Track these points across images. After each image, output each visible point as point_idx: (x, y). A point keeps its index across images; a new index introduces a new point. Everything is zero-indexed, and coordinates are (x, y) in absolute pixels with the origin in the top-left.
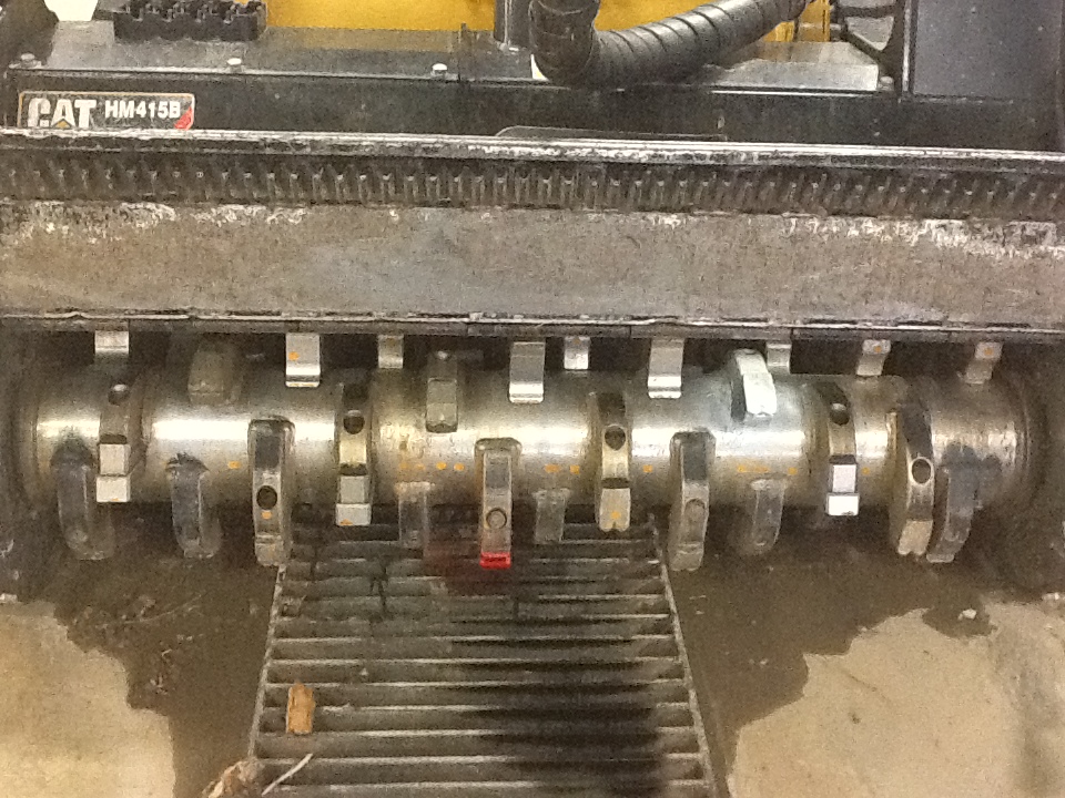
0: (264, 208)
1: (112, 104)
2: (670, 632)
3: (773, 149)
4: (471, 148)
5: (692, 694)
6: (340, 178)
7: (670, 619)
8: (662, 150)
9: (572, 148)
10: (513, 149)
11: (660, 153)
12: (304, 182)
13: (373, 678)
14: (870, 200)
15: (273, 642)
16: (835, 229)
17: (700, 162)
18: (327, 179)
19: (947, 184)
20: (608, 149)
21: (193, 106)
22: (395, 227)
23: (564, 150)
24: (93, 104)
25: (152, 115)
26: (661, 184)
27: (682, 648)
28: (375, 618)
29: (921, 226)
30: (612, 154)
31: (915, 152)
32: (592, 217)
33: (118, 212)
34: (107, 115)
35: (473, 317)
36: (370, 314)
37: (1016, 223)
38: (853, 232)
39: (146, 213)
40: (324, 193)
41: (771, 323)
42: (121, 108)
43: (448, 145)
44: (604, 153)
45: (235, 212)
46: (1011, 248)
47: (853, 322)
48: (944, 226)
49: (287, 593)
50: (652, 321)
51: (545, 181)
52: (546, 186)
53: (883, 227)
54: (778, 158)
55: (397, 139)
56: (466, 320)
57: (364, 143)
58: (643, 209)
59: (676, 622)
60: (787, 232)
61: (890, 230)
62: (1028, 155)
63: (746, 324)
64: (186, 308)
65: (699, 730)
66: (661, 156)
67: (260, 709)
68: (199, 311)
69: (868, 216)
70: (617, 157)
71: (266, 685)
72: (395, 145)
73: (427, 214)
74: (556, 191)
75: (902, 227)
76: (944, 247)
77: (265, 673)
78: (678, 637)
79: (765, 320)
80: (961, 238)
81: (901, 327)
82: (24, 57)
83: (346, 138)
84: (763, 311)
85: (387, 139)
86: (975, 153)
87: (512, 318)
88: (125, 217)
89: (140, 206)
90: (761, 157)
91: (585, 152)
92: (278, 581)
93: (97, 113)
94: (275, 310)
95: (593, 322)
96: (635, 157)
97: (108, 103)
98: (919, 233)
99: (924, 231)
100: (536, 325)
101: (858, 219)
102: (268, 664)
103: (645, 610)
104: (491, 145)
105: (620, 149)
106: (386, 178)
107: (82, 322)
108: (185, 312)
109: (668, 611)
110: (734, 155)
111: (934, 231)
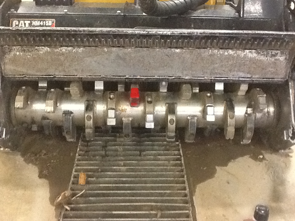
0: (72, 48)
1: (34, 22)
2: (181, 160)
3: (203, 31)
4: (124, 31)
5: (185, 176)
6: (91, 40)
7: (181, 158)
8: (174, 32)
9: (150, 31)
10: (135, 32)
11: (173, 32)
12: (82, 41)
13: (102, 171)
14: (230, 45)
15: (76, 162)
16: (221, 53)
17: (184, 35)
18: (88, 40)
19: (250, 40)
20: (160, 31)
21: (55, 22)
22: (106, 53)
23: (148, 31)
24: (29, 22)
25: (44, 25)
26: (174, 41)
27: (183, 165)
28: (103, 156)
30: (161, 33)
31: (241, 32)
32: (157, 50)
33: (35, 49)
34: (33, 25)
35: (127, 77)
36: (100, 76)
37: (270, 51)
38: (226, 53)
39: (42, 50)
40: (87, 44)
41: (205, 78)
42: (36, 23)
43: (119, 31)
44: (159, 33)
45: (65, 49)
46: (269, 58)
47: (227, 78)
48: (250, 52)
49: (80, 150)
50: (174, 77)
51: (144, 40)
52: (144, 42)
53: (234, 52)
54: (204, 33)
55: (105, 29)
56: (125, 77)
57: (97, 30)
58: (170, 48)
59: (182, 158)
60: (209, 54)
61: (236, 53)
62: (271, 32)
63: (199, 78)
64: (53, 74)
65: (186, 185)
66: (174, 33)
67: (72, 179)
68: (56, 75)
69: (230, 49)
71: (74, 173)
72: (105, 31)
73: (114, 49)
74: (147, 43)
75: (239, 52)
76: (251, 57)
77: (74, 170)
78: (183, 162)
79: (204, 77)
80: (255, 55)
81: (240, 79)
82: (12, 10)
83: (92, 29)
84: (203, 75)
85: (103, 29)
86: (257, 32)
87: (137, 77)
88: (37, 50)
89: (40, 47)
90: (200, 33)
91: (154, 32)
92: (78, 147)
94: (76, 75)
95: (159, 78)
96: (167, 34)
97: (33, 22)
99: (245, 53)
100: (143, 78)
101: (227, 50)
102: (75, 168)
103: (175, 155)
104: (130, 31)
105: (163, 31)
106: (103, 40)
107: (26, 78)
108: (53, 75)
109: (181, 155)
110: (193, 33)
111: (248, 53)
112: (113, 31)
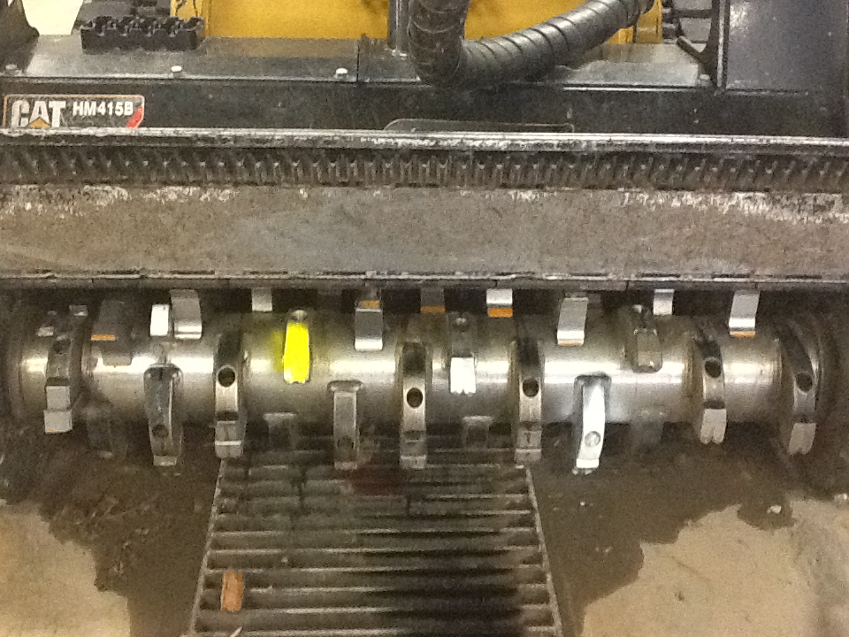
0: (199, 188)
1: (78, 104)
2: (532, 525)
3: (608, 138)
4: (363, 140)
5: (549, 577)
6: (258, 165)
7: (532, 514)
8: (517, 140)
9: (446, 139)
10: (397, 140)
11: (516, 142)
12: (230, 168)
13: (293, 564)
14: (689, 178)
15: (213, 534)
16: (661, 201)
17: (549, 150)
18: (248, 165)
19: (752, 163)
20: (474, 140)
21: (143, 105)
22: (304, 203)
23: (438, 140)
24: (63, 105)
25: (111, 113)
26: (518, 167)
27: (542, 539)
28: (294, 513)
29: (731, 198)
30: (477, 144)
31: (724, 139)
32: (464, 193)
33: (82, 192)
34: (75, 113)
35: (369, 275)
36: (285, 273)
37: (810, 195)
38: (676, 203)
39: (105, 194)
40: (246, 177)
41: (610, 277)
42: (86, 108)
43: (344, 137)
44: (471, 143)
45: (176, 192)
46: (805, 215)
47: (678, 276)
48: (750, 198)
49: (224, 494)
50: (514, 276)
51: (424, 166)
52: (424, 170)
53: (700, 199)
54: (611, 145)
55: (302, 134)
56: (363, 277)
57: (277, 138)
58: (504, 186)
59: (537, 516)
60: (622, 204)
61: (706, 202)
62: (816, 141)
63: (590, 278)
64: (138, 269)
65: (553, 606)
66: (518, 145)
67: (201, 590)
68: (149, 271)
69: (688, 190)
70: (481, 146)
71: (206, 571)
72: (302, 138)
73: (329, 192)
74: (433, 173)
75: (716, 199)
76: (750, 214)
77: (205, 561)
78: (538, 530)
79: (606, 275)
80: (763, 207)
81: (716, 280)
82: (8, 67)
83: (262, 133)
84: (603, 267)
85: (295, 134)
86: (774, 140)
87: (400, 274)
88: (87, 197)
89: (99, 188)
90: (598, 145)
91: (455, 143)
92: (218, 483)
93: (66, 111)
94: (210, 270)
95: (466, 277)
96: (496, 146)
97: (75, 104)
98: (730, 204)
99: (734, 202)
100: (419, 280)
101: (679, 193)
102: (208, 553)
103: (513, 506)
104: (380, 138)
105: (483, 139)
106: (295, 164)
107: (55, 281)
108: (138, 273)
109: (531, 508)
110: (576, 144)
111: (742, 202)
112: (327, 139)
